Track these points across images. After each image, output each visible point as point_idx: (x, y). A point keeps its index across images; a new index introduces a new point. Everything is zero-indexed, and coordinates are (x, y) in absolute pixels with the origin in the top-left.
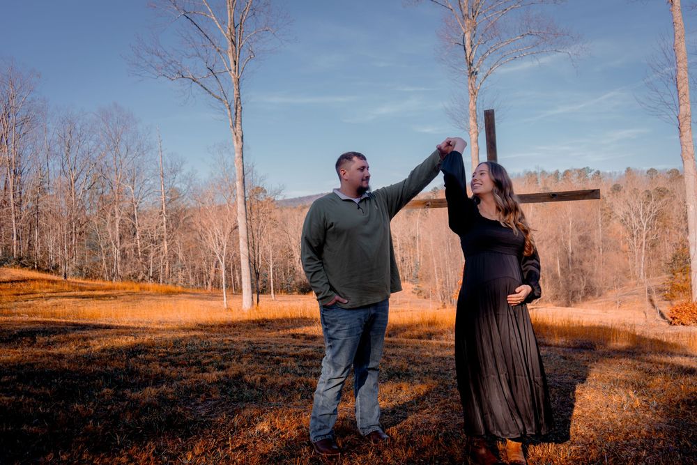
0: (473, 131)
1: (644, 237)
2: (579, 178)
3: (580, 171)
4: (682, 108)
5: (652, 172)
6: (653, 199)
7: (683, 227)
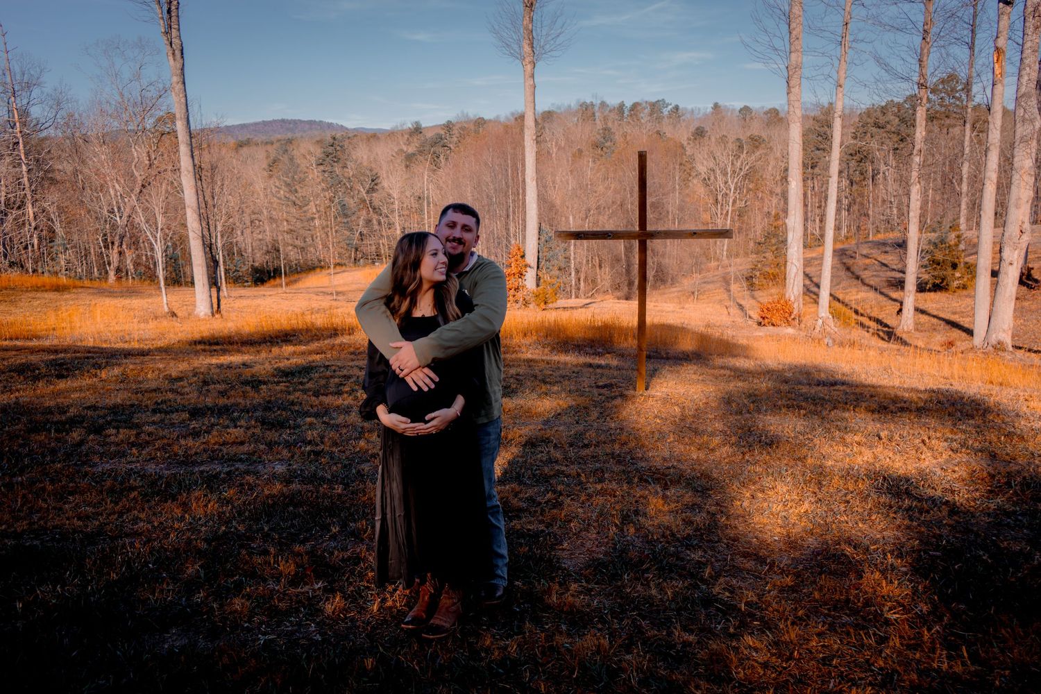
0: (528, 60)
1: (730, 204)
2: (651, 115)
3: (653, 105)
4: (793, 55)
5: (746, 110)
6: (745, 152)
7: (778, 190)
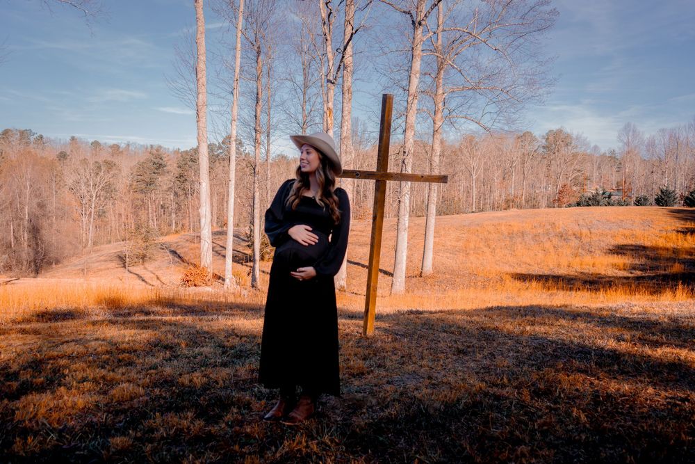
1: (93, 207)
2: (20, 140)
3: (22, 133)
4: (200, 95)
5: (96, 144)
6: (102, 171)
